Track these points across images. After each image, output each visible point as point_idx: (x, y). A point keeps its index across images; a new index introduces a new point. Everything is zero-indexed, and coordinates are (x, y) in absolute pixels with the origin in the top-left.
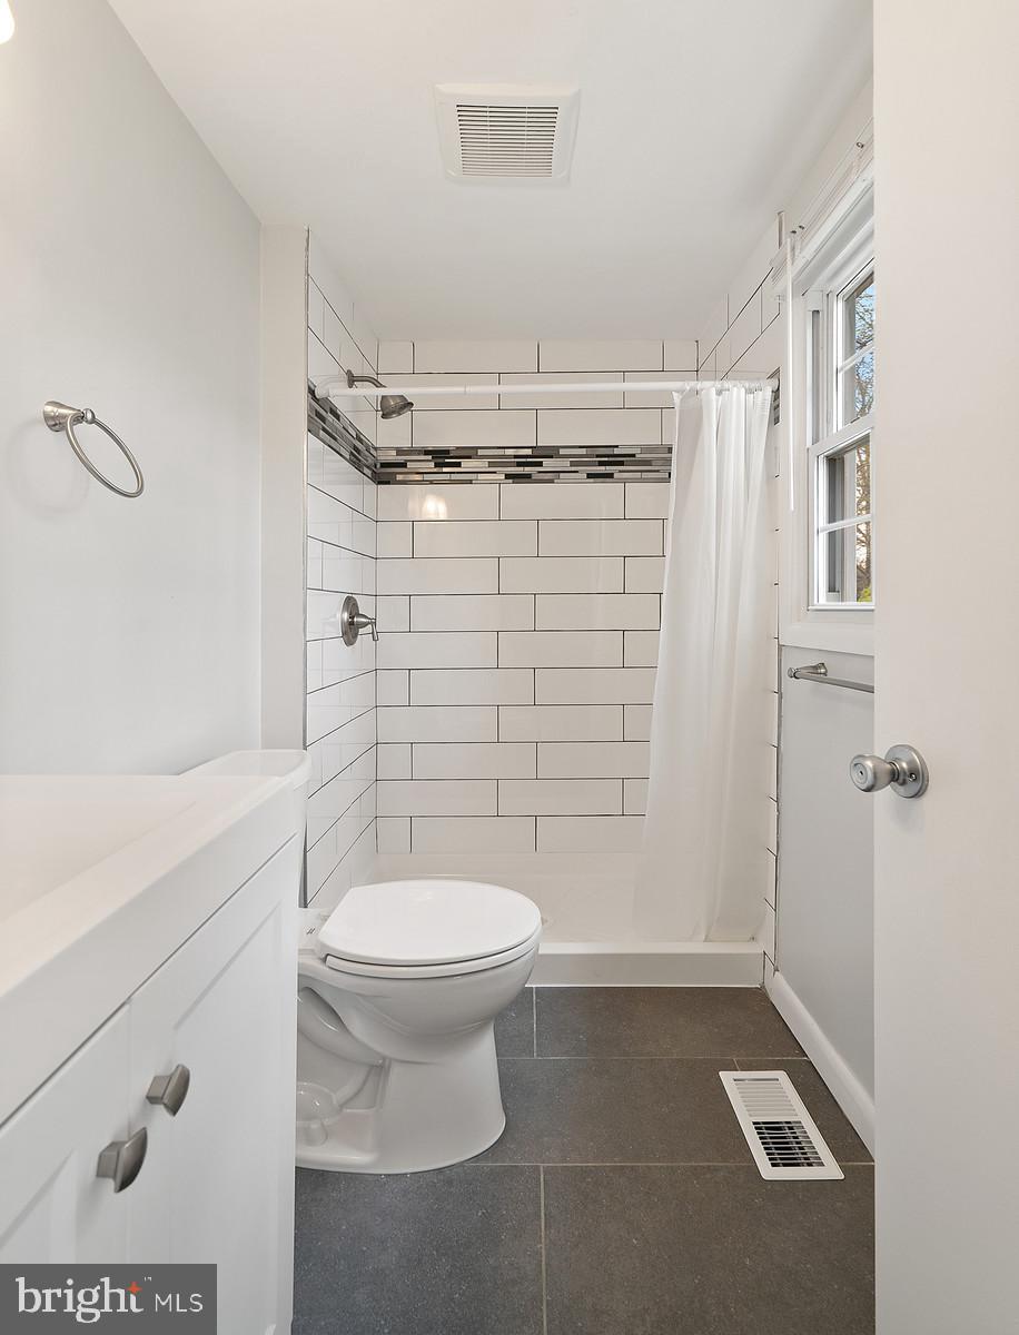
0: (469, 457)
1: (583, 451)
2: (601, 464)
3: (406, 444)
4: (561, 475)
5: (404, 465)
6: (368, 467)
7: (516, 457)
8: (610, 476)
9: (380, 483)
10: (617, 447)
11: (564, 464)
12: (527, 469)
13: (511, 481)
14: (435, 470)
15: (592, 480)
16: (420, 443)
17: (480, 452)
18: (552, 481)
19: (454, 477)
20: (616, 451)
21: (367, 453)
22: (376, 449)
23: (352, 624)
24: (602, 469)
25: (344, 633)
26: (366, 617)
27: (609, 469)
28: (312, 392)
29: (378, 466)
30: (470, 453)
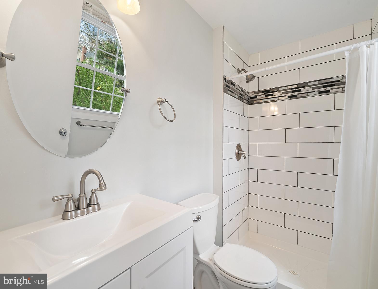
0: (276, 92)
1: (317, 83)
2: (324, 87)
3: (257, 90)
4: (308, 93)
5: (256, 97)
6: (245, 100)
7: (292, 89)
8: (328, 91)
9: (250, 104)
10: (331, 78)
11: (309, 89)
12: (295, 93)
13: (290, 99)
14: (265, 98)
15: (321, 94)
16: (261, 89)
17: (280, 89)
18: (304, 97)
19: (271, 99)
20: (331, 80)
21: (245, 95)
22: (248, 93)
23: (238, 153)
24: (325, 89)
25: (236, 157)
26: (243, 151)
27: (328, 88)
28: (225, 79)
29: (249, 99)
30: (276, 90)
